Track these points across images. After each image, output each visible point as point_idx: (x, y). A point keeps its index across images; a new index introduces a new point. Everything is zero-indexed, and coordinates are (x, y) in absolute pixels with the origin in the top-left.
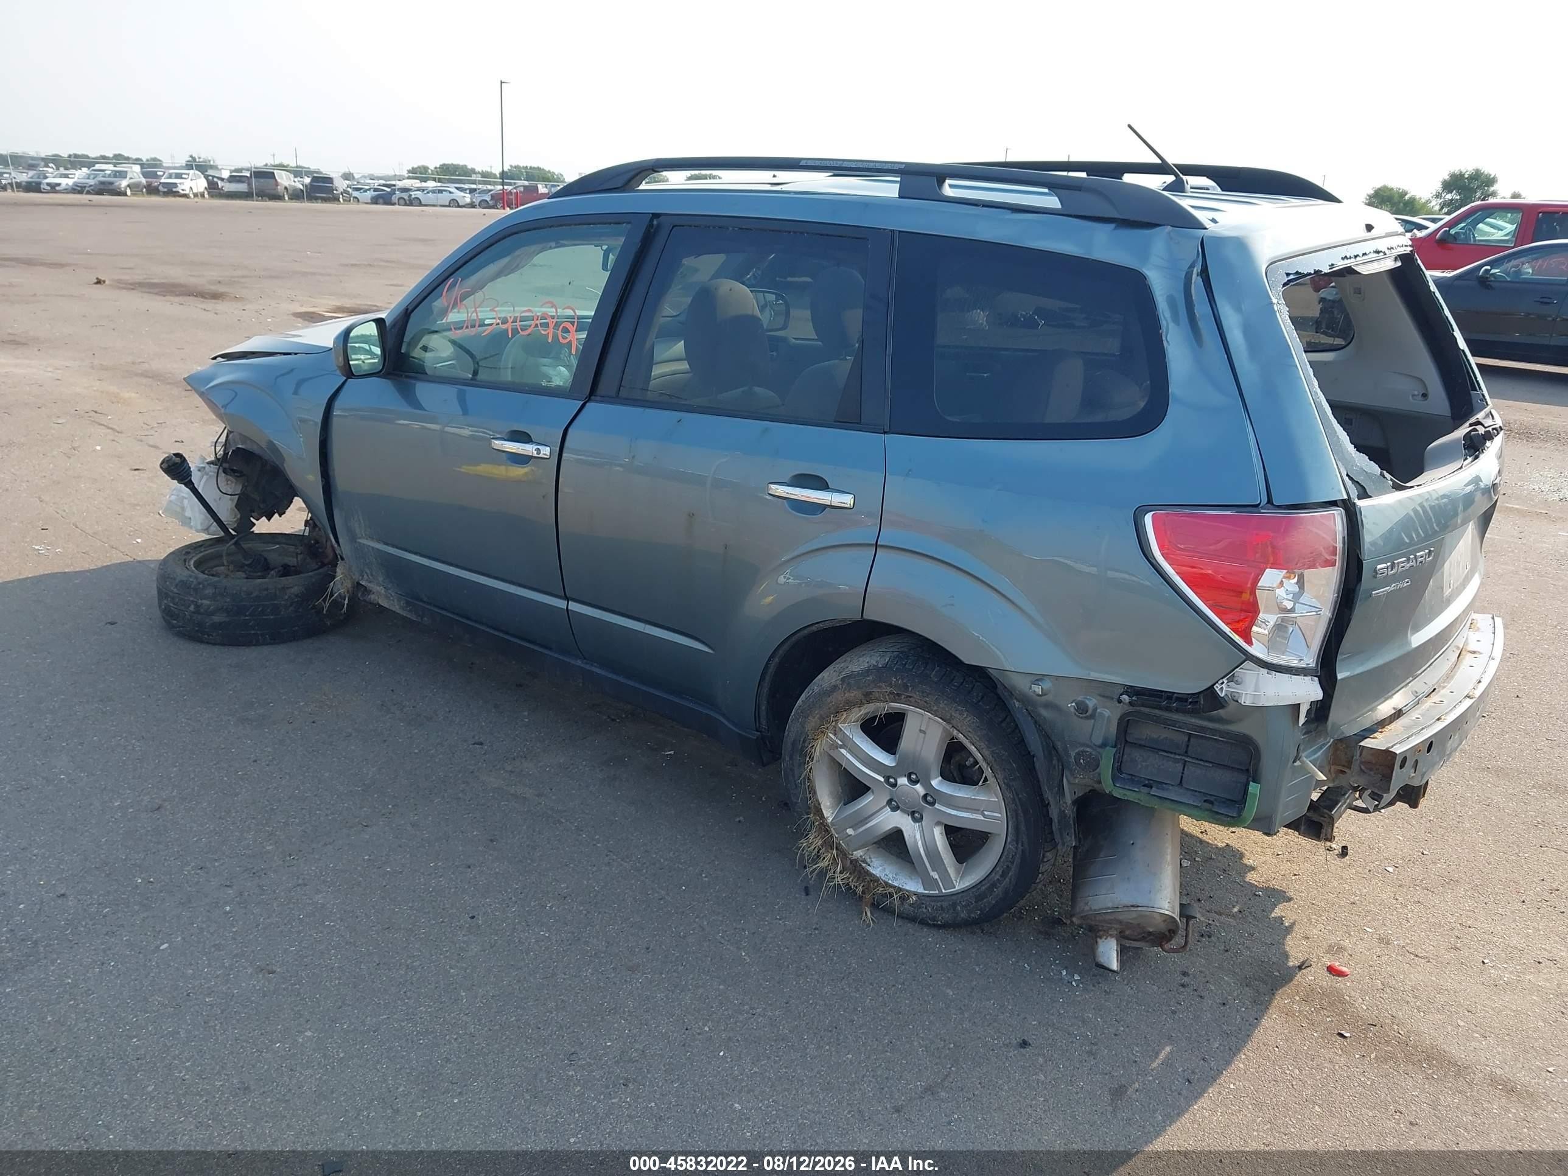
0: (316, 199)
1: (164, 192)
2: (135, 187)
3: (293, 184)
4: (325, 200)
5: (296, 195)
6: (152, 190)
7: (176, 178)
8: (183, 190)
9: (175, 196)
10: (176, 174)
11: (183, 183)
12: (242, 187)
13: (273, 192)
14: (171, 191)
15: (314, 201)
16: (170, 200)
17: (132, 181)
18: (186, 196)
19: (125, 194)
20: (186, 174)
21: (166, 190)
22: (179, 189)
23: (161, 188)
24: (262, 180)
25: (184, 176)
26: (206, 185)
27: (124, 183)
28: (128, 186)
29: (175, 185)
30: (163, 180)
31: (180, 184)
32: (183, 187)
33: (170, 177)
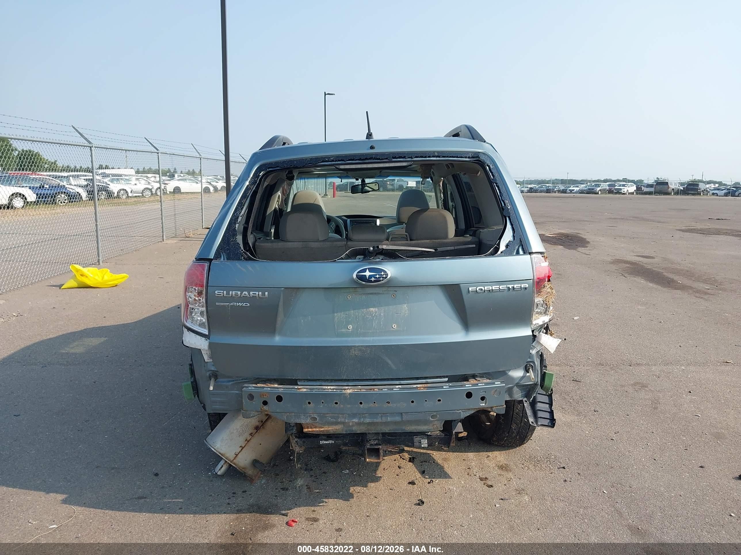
0: (688, 194)
1: (615, 193)
2: (603, 191)
3: (678, 187)
4: (693, 194)
5: (678, 192)
6: (610, 192)
7: (623, 186)
8: (624, 191)
9: (619, 194)
10: (623, 184)
11: (624, 189)
12: (652, 189)
13: (666, 191)
14: (618, 192)
15: (687, 195)
16: (617, 195)
17: (602, 188)
18: (624, 194)
19: (598, 193)
20: (626, 184)
21: (616, 191)
22: (622, 191)
23: (614, 191)
24: (661, 186)
25: (626, 185)
26: (636, 189)
27: (598, 189)
28: (600, 190)
29: (621, 189)
30: (616, 187)
31: (623, 189)
32: (623, 190)
33: (620, 186)
